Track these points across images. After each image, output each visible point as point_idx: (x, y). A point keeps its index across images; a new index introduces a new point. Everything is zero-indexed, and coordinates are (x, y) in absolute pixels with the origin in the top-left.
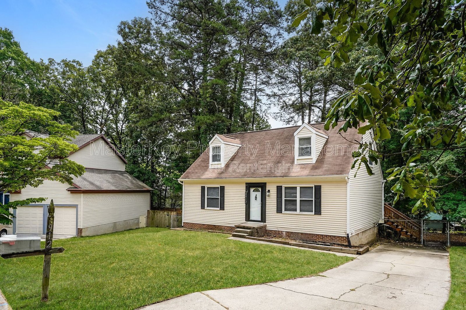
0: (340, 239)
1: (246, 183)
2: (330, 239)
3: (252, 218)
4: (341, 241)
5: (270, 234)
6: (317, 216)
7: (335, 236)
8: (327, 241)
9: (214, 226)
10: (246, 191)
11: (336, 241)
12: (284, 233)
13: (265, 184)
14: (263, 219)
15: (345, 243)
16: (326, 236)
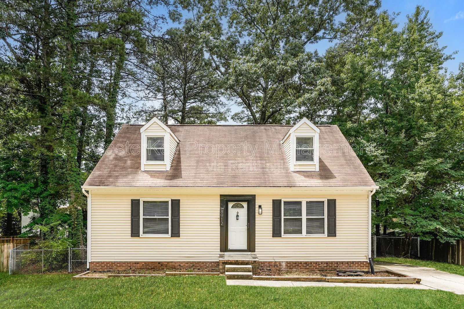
0: (359, 265)
1: (221, 195)
2: (346, 267)
3: (231, 246)
4: (361, 267)
5: (262, 267)
6: (331, 239)
7: (353, 262)
8: (344, 268)
9: (159, 263)
10: (221, 206)
11: (355, 268)
12: (284, 264)
13: (254, 197)
14: (251, 247)
15: (366, 268)
16: (342, 263)
